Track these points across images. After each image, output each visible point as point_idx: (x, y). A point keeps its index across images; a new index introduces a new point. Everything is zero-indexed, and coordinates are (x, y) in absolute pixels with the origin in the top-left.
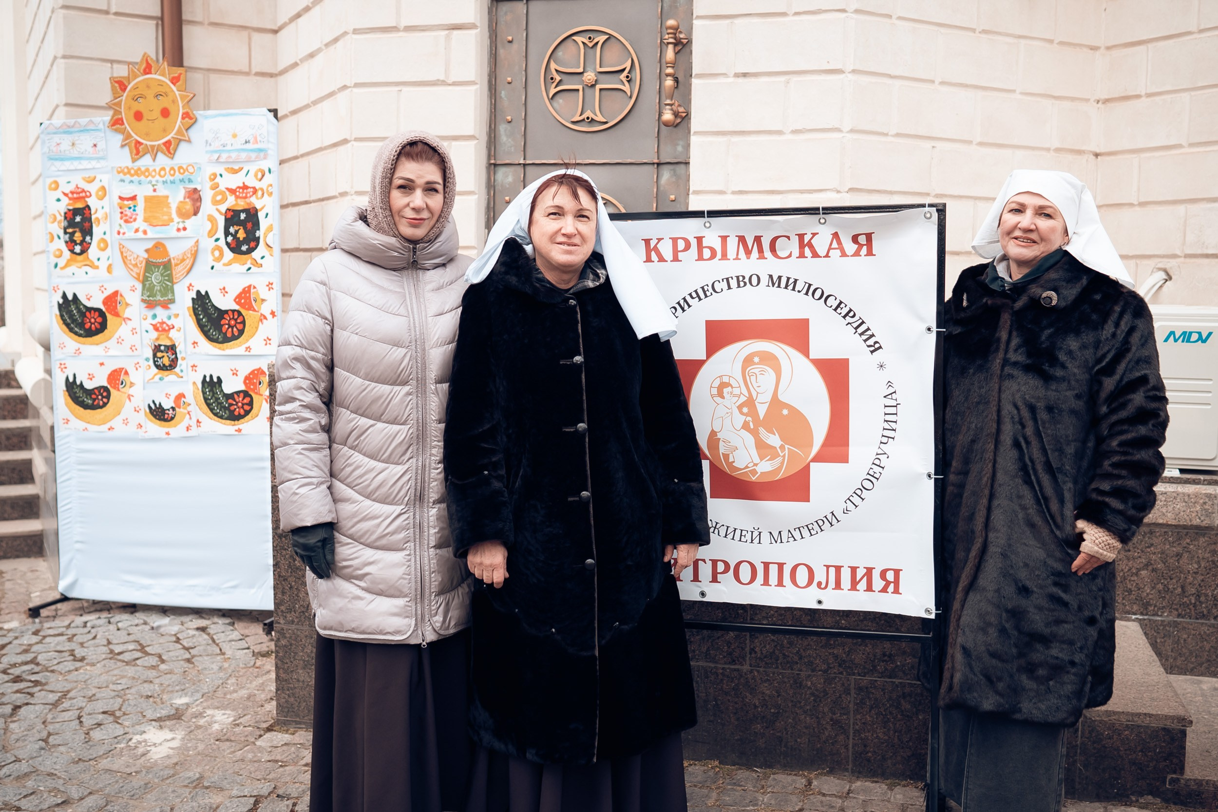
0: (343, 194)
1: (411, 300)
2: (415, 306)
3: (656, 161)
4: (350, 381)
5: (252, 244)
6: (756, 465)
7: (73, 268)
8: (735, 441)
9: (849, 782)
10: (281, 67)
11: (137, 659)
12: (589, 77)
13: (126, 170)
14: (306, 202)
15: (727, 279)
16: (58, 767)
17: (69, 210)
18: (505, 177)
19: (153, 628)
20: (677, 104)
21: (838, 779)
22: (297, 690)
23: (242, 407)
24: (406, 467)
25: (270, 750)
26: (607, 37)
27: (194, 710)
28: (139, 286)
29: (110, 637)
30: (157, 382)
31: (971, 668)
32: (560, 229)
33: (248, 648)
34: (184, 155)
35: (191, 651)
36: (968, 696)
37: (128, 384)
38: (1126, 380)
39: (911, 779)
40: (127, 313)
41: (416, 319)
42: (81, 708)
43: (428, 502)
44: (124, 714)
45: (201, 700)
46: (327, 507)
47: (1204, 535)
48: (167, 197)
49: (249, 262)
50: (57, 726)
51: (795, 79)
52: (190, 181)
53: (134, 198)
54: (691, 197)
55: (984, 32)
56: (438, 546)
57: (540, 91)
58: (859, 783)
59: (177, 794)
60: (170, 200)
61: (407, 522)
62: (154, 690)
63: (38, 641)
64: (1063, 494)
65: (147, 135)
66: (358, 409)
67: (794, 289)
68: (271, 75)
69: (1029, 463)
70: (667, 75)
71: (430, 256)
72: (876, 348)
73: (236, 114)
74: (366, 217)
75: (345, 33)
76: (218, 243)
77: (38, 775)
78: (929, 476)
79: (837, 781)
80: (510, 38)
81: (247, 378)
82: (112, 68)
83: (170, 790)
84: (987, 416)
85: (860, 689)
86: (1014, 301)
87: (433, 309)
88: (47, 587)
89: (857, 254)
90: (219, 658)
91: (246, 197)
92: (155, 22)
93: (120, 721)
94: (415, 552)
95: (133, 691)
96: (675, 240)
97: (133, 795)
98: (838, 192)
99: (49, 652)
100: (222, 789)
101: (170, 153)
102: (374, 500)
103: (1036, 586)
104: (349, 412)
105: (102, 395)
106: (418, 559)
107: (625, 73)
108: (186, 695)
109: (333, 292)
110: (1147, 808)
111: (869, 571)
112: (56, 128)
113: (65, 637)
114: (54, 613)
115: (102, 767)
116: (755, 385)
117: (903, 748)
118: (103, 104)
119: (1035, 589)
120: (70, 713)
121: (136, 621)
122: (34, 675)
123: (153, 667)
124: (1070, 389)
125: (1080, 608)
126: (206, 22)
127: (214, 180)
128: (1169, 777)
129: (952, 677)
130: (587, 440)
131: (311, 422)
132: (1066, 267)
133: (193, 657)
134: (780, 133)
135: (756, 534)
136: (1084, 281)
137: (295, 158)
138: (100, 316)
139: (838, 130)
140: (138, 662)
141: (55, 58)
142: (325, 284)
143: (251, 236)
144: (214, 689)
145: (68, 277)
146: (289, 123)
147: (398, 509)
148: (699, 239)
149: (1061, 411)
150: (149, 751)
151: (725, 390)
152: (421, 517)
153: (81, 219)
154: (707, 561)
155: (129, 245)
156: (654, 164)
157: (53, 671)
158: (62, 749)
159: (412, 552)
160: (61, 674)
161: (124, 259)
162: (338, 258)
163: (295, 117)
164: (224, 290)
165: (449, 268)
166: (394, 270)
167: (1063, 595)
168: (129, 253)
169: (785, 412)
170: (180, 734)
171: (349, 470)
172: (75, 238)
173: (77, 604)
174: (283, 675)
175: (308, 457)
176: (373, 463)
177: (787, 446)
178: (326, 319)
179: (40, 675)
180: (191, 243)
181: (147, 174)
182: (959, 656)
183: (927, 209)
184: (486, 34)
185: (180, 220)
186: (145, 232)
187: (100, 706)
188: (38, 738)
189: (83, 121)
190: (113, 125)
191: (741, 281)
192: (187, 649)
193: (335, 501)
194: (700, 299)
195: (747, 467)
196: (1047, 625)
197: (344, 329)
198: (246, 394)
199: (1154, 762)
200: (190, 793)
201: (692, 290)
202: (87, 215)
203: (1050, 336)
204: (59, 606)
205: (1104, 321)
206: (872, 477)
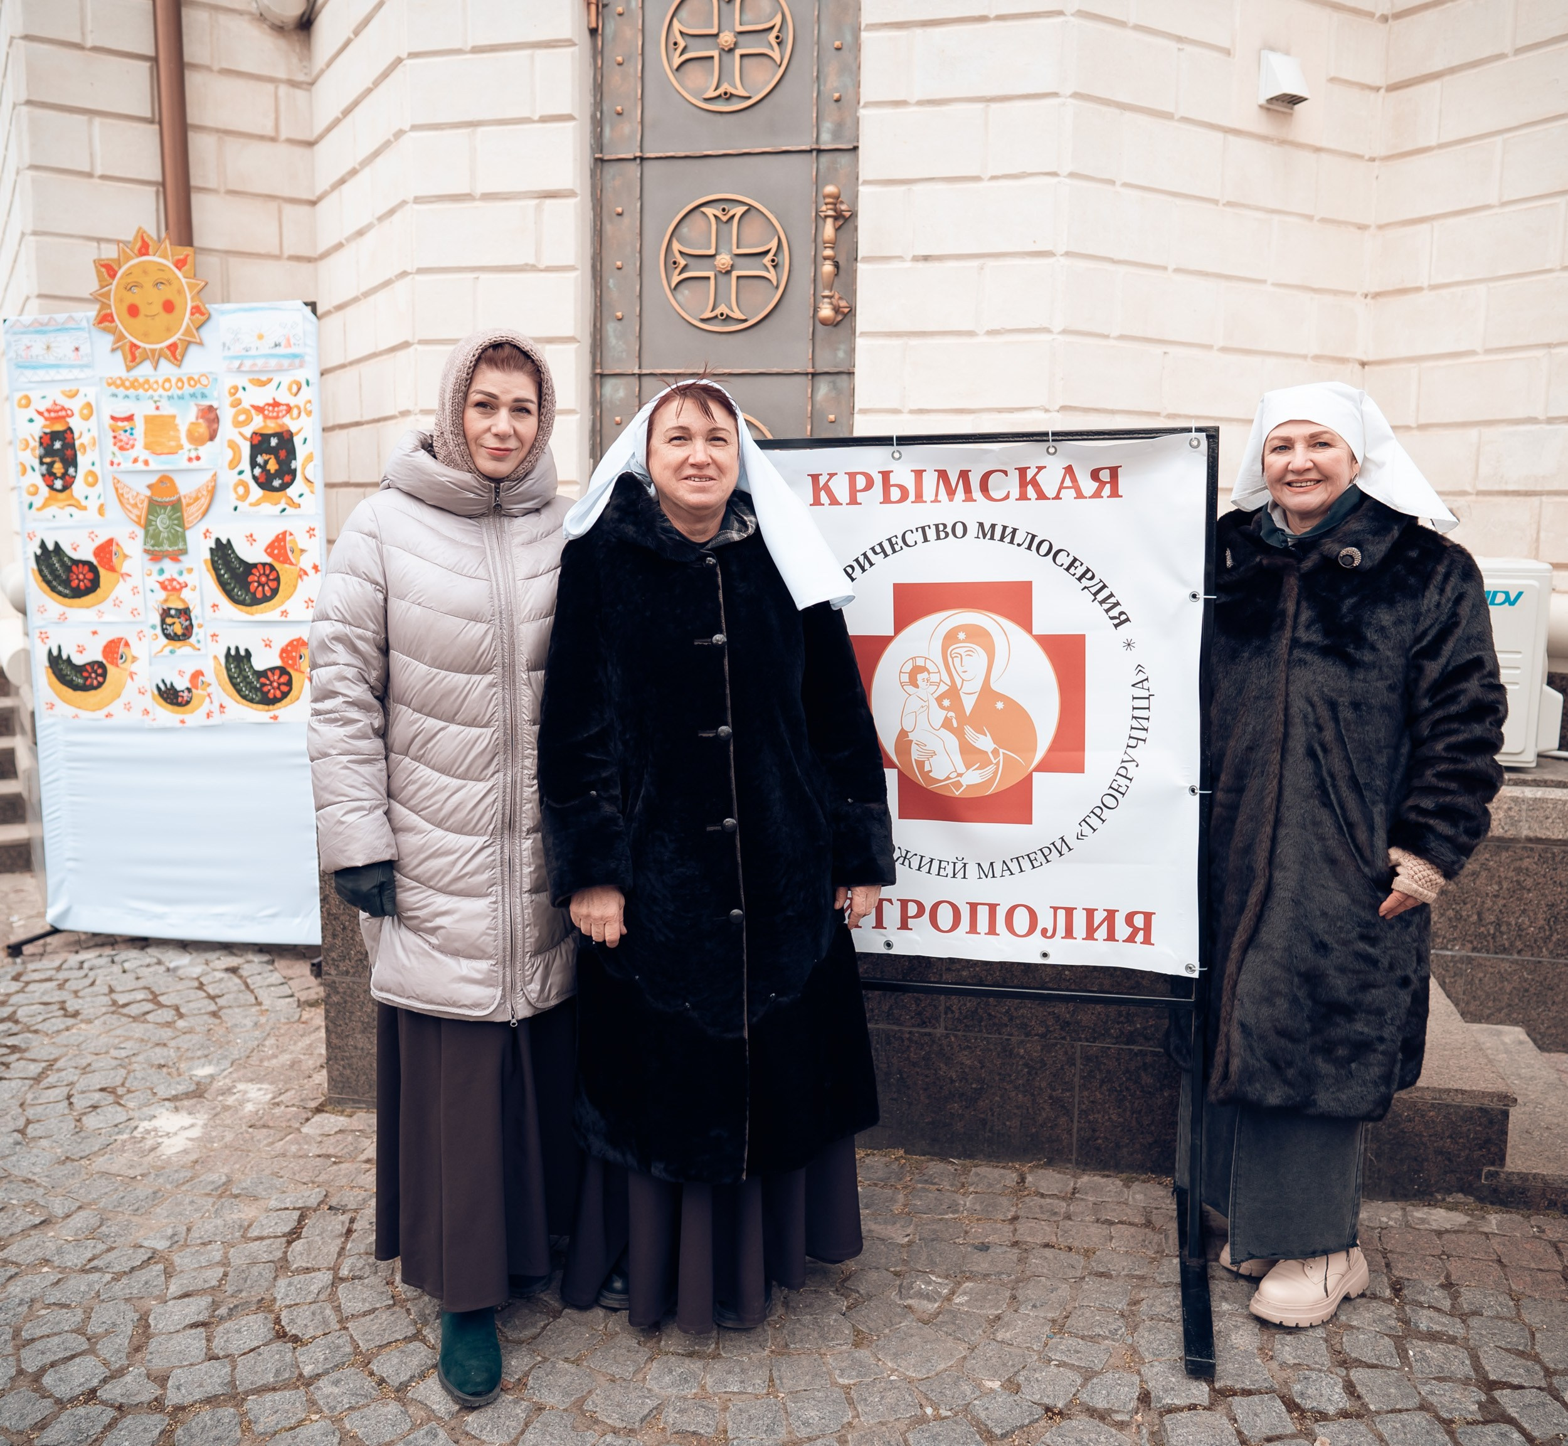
0: (405, 413)
1: (493, 558)
2: (498, 565)
3: (810, 370)
4: (411, 668)
5: (287, 478)
6: (960, 775)
7: (53, 510)
8: (933, 744)
9: (1074, 1176)
10: (321, 249)
11: (148, 1013)
12: (723, 261)
13: (118, 382)
14: (357, 424)
15: (923, 528)
16: (37, 1170)
17: (46, 434)
18: (615, 391)
19: (168, 970)
20: (837, 296)
21: (1059, 1172)
22: (354, 1060)
23: (279, 688)
24: (490, 784)
25: (319, 1139)
26: (746, 208)
27: (220, 1084)
28: (140, 533)
29: (113, 983)
30: (166, 656)
31: (1252, 1050)
32: (687, 459)
33: (292, 996)
34: (195, 362)
35: (217, 1000)
36: (1249, 1089)
37: (130, 659)
38: (1453, 664)
39: (1153, 1172)
40: (126, 567)
41: (501, 583)
42: (71, 1084)
43: (521, 831)
44: (129, 1091)
45: (230, 1070)
46: (384, 840)
47: (1507, 849)
48: (174, 417)
49: (283, 501)
50: (39, 1109)
51: (991, 263)
52: (204, 396)
53: (130, 418)
54: (857, 417)
55: (1229, 204)
56: (534, 891)
57: (660, 281)
58: (1085, 1179)
59: (196, 1206)
60: (178, 421)
61: (492, 858)
62: (169, 1056)
63: (18, 989)
64: (1372, 819)
65: (146, 336)
66: (423, 706)
67: (1012, 542)
68: (309, 260)
69: (1328, 779)
70: (826, 258)
71: (519, 498)
72: (1121, 621)
73: (261, 309)
74: (431, 445)
75: (404, 203)
76: (242, 477)
77: (10, 1182)
78: (1193, 791)
79: (1058, 1176)
80: (619, 210)
81: (284, 651)
82: (99, 248)
83: (187, 1201)
84: (1270, 716)
85: (1088, 1059)
86: (1300, 561)
87: (523, 570)
88: (34, 912)
89: (1097, 494)
90: (254, 1009)
91: (277, 417)
92: (154, 189)
93: (122, 1102)
94: (503, 898)
95: (140, 1058)
96: (852, 476)
97: (137, 1210)
98: (1047, 411)
99: (33, 1004)
100: (256, 1198)
101: (176, 359)
102: (447, 830)
103: (1337, 942)
104: (411, 711)
105: (95, 672)
106: (507, 908)
107: (770, 256)
108: (210, 1063)
109: (386, 548)
110: (1457, 1210)
111: (1111, 915)
112: (24, 326)
113: (55, 983)
114: (41, 950)
115: (97, 1169)
116: (960, 670)
117: (1142, 1133)
118: (87, 295)
119: (1335, 946)
120: (57, 1091)
121: (148, 960)
122: (12, 1038)
123: (169, 1024)
124: (1382, 679)
125: (1391, 967)
126: (222, 190)
127: (234, 394)
128: (1486, 1169)
129: (1227, 1064)
130: (732, 748)
131: (360, 724)
132: (1371, 514)
133: (221, 1008)
134: (971, 334)
135: (959, 865)
136: (1396, 532)
137: (342, 366)
138: (90, 570)
139: (1047, 330)
140: (149, 1017)
141: (23, 234)
142: (375, 537)
143: (285, 468)
144: (247, 1053)
145: (48, 520)
146: (333, 322)
147: (480, 841)
148: (886, 475)
149: (1370, 707)
150: (159, 1144)
151: (920, 677)
152: (511, 851)
153: (62, 446)
154: (894, 901)
155: (127, 480)
156: (807, 374)
157: (36, 1032)
158: (44, 1143)
159: (500, 898)
160: (47, 1035)
161: (120, 496)
162: (393, 500)
163: (340, 314)
164: (251, 538)
165: (545, 514)
166: (470, 517)
167: (1371, 950)
168: (126, 490)
169: (1000, 705)
170: (201, 1119)
171: (412, 788)
172: (55, 471)
173: (73, 938)
174: (335, 1041)
175: (356, 772)
176: (445, 779)
177: (1001, 751)
178: (377, 584)
179: (20, 1037)
180: (205, 478)
181: (146, 386)
182: (1236, 1036)
183: (1194, 434)
184: (589, 205)
185: (192, 447)
186: (146, 463)
187: (97, 1080)
188: (13, 1128)
189: (61, 317)
190: (100, 322)
191: (942, 532)
192: (212, 998)
193: (395, 831)
194: (886, 555)
195: (948, 778)
196: (1350, 992)
197: (402, 598)
198: (283, 671)
199: (1467, 1151)
200: (214, 1204)
201: (875, 543)
202: (69, 440)
203: (1354, 607)
204: (49, 939)
205: (1425, 587)
206: (1115, 792)
